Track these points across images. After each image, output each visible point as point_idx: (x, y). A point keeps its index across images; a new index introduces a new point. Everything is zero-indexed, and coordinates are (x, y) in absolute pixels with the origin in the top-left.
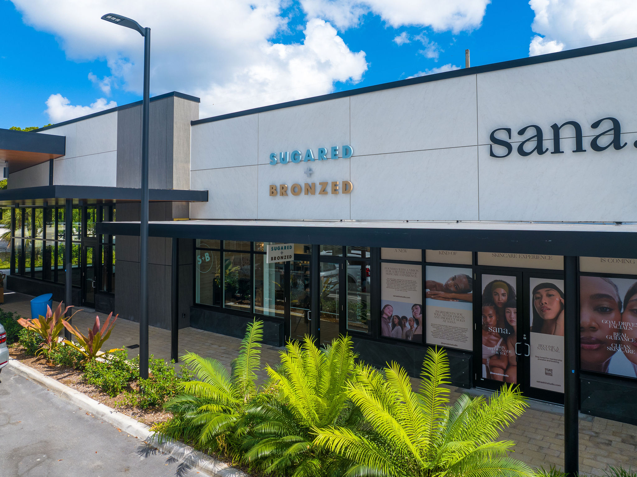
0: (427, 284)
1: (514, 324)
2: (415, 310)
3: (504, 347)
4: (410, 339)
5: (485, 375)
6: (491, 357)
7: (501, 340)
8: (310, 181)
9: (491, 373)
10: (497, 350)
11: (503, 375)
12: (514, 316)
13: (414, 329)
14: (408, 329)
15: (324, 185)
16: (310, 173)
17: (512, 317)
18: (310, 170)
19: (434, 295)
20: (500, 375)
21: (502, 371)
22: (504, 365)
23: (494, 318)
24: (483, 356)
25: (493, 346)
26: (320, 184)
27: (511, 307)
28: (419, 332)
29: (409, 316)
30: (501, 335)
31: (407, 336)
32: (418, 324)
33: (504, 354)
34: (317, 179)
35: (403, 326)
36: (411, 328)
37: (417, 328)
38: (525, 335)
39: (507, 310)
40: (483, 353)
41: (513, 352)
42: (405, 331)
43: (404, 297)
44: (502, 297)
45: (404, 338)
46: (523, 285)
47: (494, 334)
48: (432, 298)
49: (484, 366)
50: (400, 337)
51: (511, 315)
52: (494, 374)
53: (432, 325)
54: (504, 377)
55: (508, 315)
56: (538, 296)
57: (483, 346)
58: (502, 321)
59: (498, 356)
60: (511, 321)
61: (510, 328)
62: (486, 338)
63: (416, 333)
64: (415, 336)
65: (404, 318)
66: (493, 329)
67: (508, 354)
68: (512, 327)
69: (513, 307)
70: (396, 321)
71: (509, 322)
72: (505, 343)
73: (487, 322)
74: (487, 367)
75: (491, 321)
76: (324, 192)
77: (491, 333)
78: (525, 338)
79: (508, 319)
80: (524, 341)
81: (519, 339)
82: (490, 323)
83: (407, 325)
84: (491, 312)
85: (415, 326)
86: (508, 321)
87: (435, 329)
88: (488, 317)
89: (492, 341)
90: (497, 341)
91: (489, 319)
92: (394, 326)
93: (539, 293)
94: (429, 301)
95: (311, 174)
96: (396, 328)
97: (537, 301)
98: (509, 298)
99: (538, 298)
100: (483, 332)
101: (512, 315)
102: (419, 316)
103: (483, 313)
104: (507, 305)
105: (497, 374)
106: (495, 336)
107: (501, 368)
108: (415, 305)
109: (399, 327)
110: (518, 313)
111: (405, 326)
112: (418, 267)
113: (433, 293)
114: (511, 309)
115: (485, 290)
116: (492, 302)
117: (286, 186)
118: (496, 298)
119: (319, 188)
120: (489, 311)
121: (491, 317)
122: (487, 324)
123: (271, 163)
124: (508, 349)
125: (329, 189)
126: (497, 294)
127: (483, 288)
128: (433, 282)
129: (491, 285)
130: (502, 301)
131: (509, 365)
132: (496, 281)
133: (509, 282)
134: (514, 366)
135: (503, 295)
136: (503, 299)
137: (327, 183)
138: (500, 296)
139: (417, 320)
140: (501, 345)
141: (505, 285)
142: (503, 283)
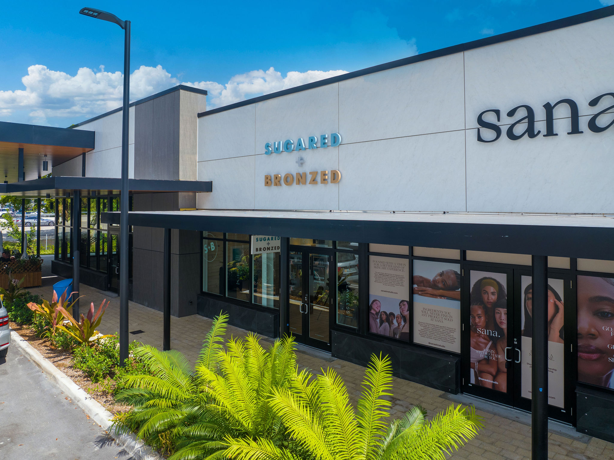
0: (416, 279)
1: (504, 326)
2: (403, 307)
3: (493, 351)
4: (397, 337)
5: (473, 381)
6: (479, 361)
7: (490, 343)
8: (301, 171)
9: (480, 379)
10: (486, 353)
11: (492, 382)
12: (504, 317)
13: (401, 327)
14: (395, 327)
15: (314, 174)
16: (301, 162)
17: (502, 318)
18: (302, 159)
19: (422, 291)
20: (489, 381)
21: (490, 377)
22: (493, 371)
23: (483, 319)
25: (481, 349)
26: (310, 173)
27: (501, 308)
28: (406, 330)
29: (397, 312)
30: (490, 338)
31: (395, 334)
32: (405, 321)
33: (494, 358)
34: (307, 169)
35: (390, 323)
36: (399, 326)
37: (404, 326)
38: (515, 339)
39: (497, 311)
40: (471, 356)
41: (503, 357)
42: (392, 328)
43: (392, 292)
44: (491, 296)
45: (392, 335)
46: (514, 284)
47: (483, 336)
48: (420, 295)
49: (472, 370)
50: (387, 334)
51: (500, 317)
52: (483, 379)
53: (419, 323)
54: (493, 384)
55: (497, 316)
56: (530, 296)
57: (472, 348)
58: (491, 323)
59: (487, 360)
60: (501, 323)
61: (500, 331)
62: (475, 340)
63: (403, 331)
64: (403, 334)
65: (392, 314)
66: (482, 331)
67: (497, 358)
68: (502, 329)
69: (503, 308)
70: (384, 317)
71: (499, 324)
72: (494, 347)
73: (476, 323)
74: (475, 372)
75: (479, 322)
76: (314, 181)
77: (479, 335)
78: (516, 343)
79: (498, 320)
80: (514, 346)
81: (510, 343)
82: (479, 324)
83: (395, 321)
84: (480, 312)
85: (403, 323)
86: (498, 322)
87: (422, 328)
89: (481, 344)
90: (486, 344)
91: (477, 320)
92: (382, 322)
94: (416, 297)
95: (302, 164)
96: (384, 325)
97: (529, 302)
98: (499, 297)
99: (531, 299)
100: (472, 333)
101: (502, 315)
102: (407, 313)
103: (472, 313)
104: (497, 304)
105: (485, 380)
106: (484, 338)
107: (490, 374)
108: (403, 301)
109: (387, 324)
110: (508, 314)
111: (393, 323)
112: (406, 261)
113: (420, 289)
114: (500, 309)
115: (473, 288)
116: (480, 301)
117: (280, 176)
118: (485, 297)
119: (309, 177)
120: (477, 311)
121: (479, 317)
122: (476, 325)
123: (266, 153)
124: (497, 353)
125: (319, 179)
126: (487, 292)
127: (472, 286)
128: (421, 277)
129: (480, 283)
130: (492, 301)
131: (499, 371)
132: (485, 278)
133: (498, 280)
134: (504, 372)
135: (493, 293)
136: (493, 298)
137: (317, 173)
138: (490, 294)
139: (404, 318)
140: (490, 349)
141: (495, 283)
142: (493, 281)
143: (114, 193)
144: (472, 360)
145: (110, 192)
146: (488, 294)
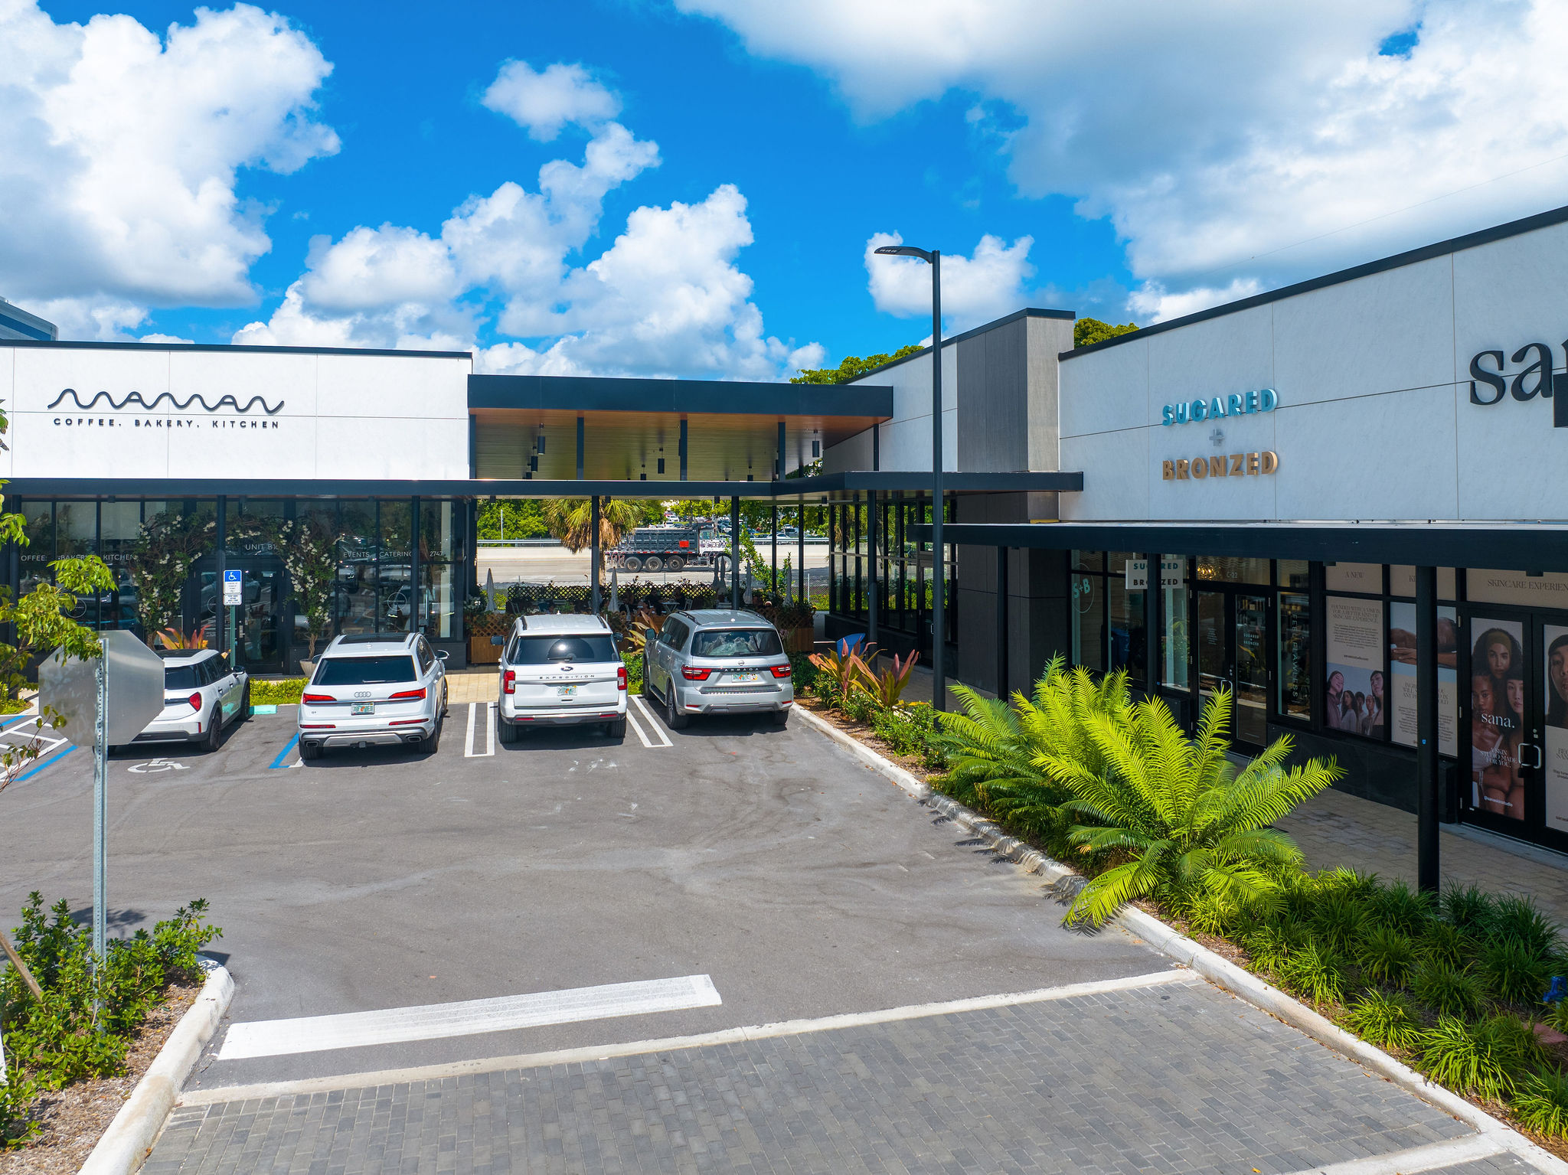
0: (1394, 636)
1: (1520, 710)
2: (1376, 682)
3: (1504, 752)
4: (1368, 733)
5: (1476, 802)
6: (1485, 770)
7: (1501, 738)
8: (1218, 452)
9: (1486, 798)
10: (1495, 756)
11: (1503, 803)
12: (1520, 694)
13: (1374, 715)
14: (1365, 716)
16: (1218, 438)
17: (1517, 697)
18: (1219, 433)
19: (1403, 654)
20: (1499, 802)
21: (1500, 794)
22: (1505, 783)
23: (1489, 698)
24: (1474, 767)
25: (1487, 748)
27: (1515, 679)
28: (1380, 721)
29: (1367, 692)
30: (1501, 730)
31: (1364, 728)
32: (1379, 707)
33: (1506, 764)
34: (1228, 449)
35: (1358, 710)
36: (1370, 714)
37: (1378, 714)
38: (1535, 731)
39: (1509, 684)
40: (1474, 761)
41: (1518, 761)
42: (1361, 719)
43: (1359, 658)
44: (1501, 661)
45: (1360, 731)
46: (1533, 637)
47: (1490, 727)
48: (1400, 661)
49: (1475, 785)
50: (1354, 729)
51: (1515, 694)
52: (1491, 800)
53: (1401, 709)
54: (1506, 807)
55: (1510, 692)
56: (1557, 658)
57: (1474, 748)
58: (1502, 706)
59: (1496, 768)
60: (1516, 704)
61: (1513, 716)
62: (1479, 734)
63: (1376, 723)
64: (1376, 727)
65: (1360, 695)
66: (1488, 718)
67: (1511, 764)
68: (1517, 715)
69: (1519, 679)
70: (1349, 700)
71: (1513, 706)
72: (1506, 745)
73: (1480, 705)
74: (1479, 787)
75: (1485, 704)
77: (1485, 725)
78: (1536, 736)
79: (1511, 701)
80: (1533, 741)
81: (1528, 738)
82: (1484, 708)
83: (1364, 707)
84: (1485, 687)
85: (1376, 710)
86: (1512, 703)
87: (1404, 717)
88: (1481, 696)
89: (1487, 741)
90: (1495, 741)
91: (1482, 700)
92: (1345, 709)
93: (1559, 653)
94: (1396, 665)
95: (1220, 441)
96: (1348, 713)
97: (1556, 668)
98: (1512, 663)
99: (1558, 663)
100: (1474, 722)
101: (1517, 692)
102: (1381, 693)
103: (1474, 689)
104: (1509, 674)
105: (1494, 801)
106: (1492, 731)
107: (1501, 789)
108: (1376, 672)
109: (1353, 711)
110: (1525, 689)
111: (1361, 711)
112: (1378, 605)
113: (1401, 652)
114: (1515, 681)
115: (1476, 647)
116: (1487, 670)
117: (1186, 462)
118: (1493, 661)
119: (1231, 463)
120: (1482, 684)
121: (1485, 696)
122: (1480, 708)
123: (1166, 423)
124: (1510, 755)
125: (1245, 466)
126: (1495, 654)
127: (1474, 644)
128: (1402, 631)
129: (1486, 638)
130: (1502, 668)
131: (1513, 785)
132: (1492, 630)
133: (1511, 633)
134: (1520, 786)
135: (1504, 655)
136: (1504, 663)
137: (1242, 456)
138: (1499, 657)
139: (1377, 700)
140: (1500, 748)
141: (1506, 637)
142: (1503, 635)
143: (926, 495)
144: (1475, 768)
145: (921, 494)
146: (1496, 656)
